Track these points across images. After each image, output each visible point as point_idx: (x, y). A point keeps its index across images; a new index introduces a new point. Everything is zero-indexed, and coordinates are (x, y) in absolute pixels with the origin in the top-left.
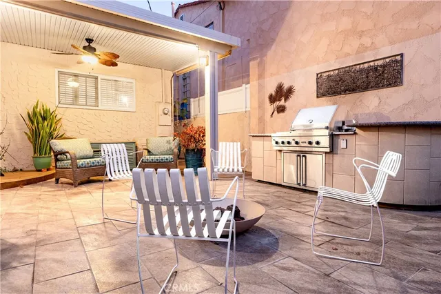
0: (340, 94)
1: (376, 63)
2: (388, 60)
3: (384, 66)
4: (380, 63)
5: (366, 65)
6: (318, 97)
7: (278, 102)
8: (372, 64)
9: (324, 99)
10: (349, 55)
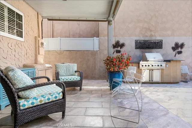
0: (144, 49)
1: (155, 41)
2: (159, 41)
3: (158, 43)
4: (157, 41)
5: (153, 41)
6: (136, 49)
7: (117, 49)
8: (154, 41)
9: (138, 50)
10: (147, 36)
